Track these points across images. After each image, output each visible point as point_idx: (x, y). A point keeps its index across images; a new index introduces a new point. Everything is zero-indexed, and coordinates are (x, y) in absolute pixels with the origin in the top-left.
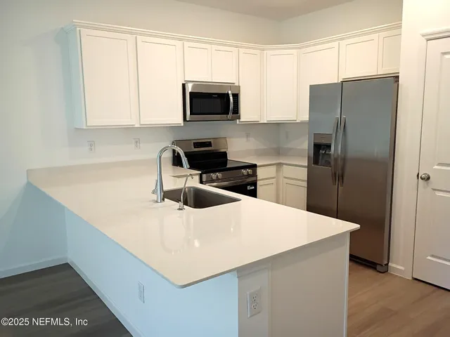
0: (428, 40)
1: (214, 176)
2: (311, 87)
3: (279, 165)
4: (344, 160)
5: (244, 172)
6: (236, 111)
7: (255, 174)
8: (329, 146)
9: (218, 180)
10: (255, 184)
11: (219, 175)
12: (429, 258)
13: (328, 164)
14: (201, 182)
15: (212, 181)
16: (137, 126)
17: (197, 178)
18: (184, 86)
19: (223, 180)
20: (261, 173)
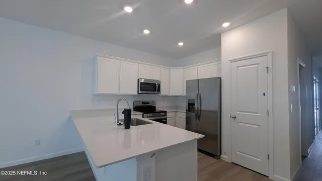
0: (231, 62)
1: (148, 115)
2: (187, 81)
3: (176, 112)
4: (201, 111)
5: (162, 114)
6: (159, 90)
7: (166, 115)
8: (194, 104)
9: (150, 117)
10: (166, 119)
11: (151, 115)
12: (238, 153)
13: (194, 112)
14: (143, 117)
15: (148, 117)
16: (119, 94)
17: (142, 115)
18: (138, 80)
19: (152, 117)
20: (168, 115)
